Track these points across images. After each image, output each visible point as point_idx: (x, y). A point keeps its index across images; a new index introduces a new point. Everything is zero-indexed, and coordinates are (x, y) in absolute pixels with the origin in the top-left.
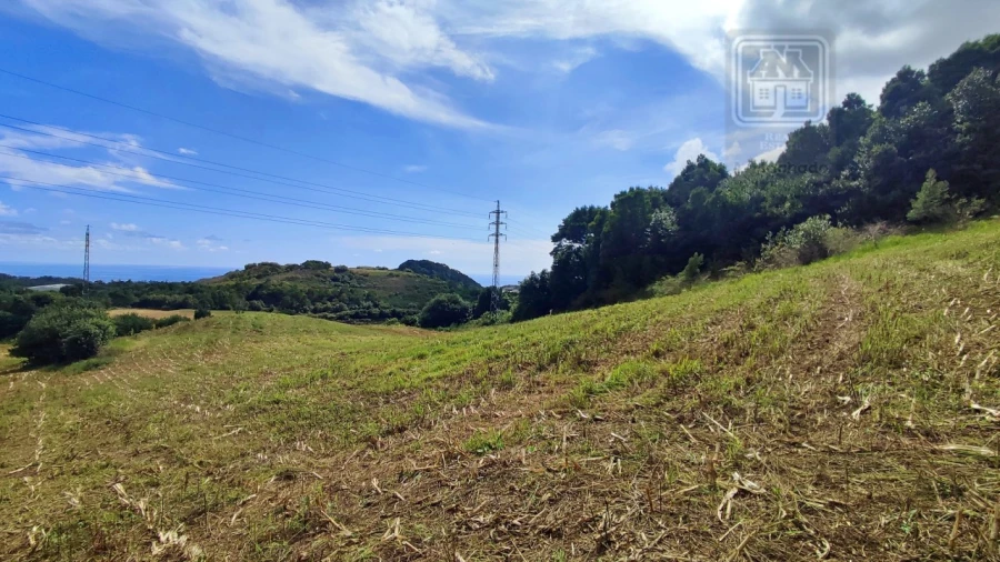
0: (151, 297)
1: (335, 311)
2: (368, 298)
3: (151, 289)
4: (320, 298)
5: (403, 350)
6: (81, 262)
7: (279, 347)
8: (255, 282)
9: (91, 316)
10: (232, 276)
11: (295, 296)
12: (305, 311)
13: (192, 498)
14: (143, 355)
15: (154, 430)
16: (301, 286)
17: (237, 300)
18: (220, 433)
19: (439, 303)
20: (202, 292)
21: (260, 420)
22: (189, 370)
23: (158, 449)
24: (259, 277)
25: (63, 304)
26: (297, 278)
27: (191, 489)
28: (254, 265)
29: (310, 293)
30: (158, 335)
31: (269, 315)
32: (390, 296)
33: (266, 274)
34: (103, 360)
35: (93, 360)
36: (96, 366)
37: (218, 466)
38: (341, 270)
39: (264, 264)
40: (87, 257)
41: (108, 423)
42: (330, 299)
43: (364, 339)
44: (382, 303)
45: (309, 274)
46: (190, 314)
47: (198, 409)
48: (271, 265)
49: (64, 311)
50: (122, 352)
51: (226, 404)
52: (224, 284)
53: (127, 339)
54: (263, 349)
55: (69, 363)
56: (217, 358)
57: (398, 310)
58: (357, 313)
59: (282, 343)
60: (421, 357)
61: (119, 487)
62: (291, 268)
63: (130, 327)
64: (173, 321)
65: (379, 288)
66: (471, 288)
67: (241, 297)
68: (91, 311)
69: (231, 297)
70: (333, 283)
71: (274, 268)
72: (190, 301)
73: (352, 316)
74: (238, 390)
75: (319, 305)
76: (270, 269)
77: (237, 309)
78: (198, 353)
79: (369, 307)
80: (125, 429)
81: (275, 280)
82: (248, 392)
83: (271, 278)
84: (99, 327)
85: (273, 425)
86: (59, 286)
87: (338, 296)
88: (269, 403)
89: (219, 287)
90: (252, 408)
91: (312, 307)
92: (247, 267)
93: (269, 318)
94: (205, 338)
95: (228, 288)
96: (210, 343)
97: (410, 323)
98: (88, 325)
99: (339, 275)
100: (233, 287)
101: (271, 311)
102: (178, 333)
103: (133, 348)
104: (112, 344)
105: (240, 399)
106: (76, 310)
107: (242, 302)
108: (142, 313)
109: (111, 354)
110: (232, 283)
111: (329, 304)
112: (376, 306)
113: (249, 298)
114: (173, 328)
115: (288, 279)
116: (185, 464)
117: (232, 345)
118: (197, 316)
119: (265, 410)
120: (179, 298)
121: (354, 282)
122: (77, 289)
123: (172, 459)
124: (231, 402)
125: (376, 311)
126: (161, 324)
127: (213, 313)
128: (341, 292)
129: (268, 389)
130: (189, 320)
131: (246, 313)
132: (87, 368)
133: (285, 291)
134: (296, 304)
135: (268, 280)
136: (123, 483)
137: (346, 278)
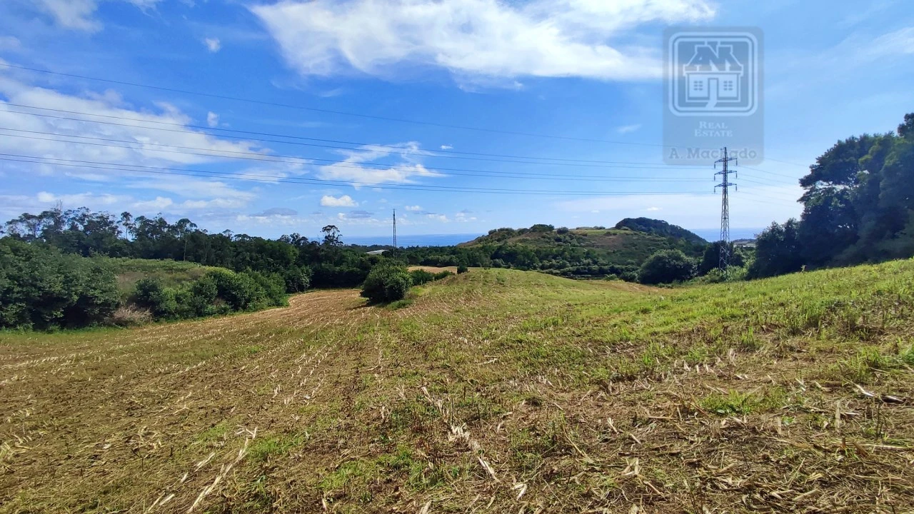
0: (430, 258)
1: (559, 268)
2: (588, 255)
3: (430, 252)
4: (546, 257)
5: (625, 305)
6: (392, 234)
7: (517, 297)
8: (496, 245)
9: (399, 271)
10: (480, 240)
11: (527, 255)
12: (535, 268)
13: (469, 405)
14: (428, 299)
15: (441, 353)
16: (531, 247)
17: (485, 259)
18: (482, 361)
19: (659, 259)
20: (461, 253)
21: (509, 354)
22: (457, 312)
23: (445, 367)
24: (499, 240)
25: (384, 263)
26: (527, 240)
27: (468, 400)
28: (495, 231)
29: (538, 252)
30: (436, 285)
31: (508, 270)
32: (608, 254)
33: (504, 238)
34: (407, 301)
35: (402, 301)
36: (404, 305)
37: (484, 385)
38: (563, 231)
39: (501, 230)
40: (394, 231)
41: (414, 344)
42: (555, 257)
43: (586, 292)
44: (601, 260)
45: (536, 236)
46: (454, 270)
47: (466, 341)
48: (507, 230)
49: (385, 268)
50: (417, 296)
51: (483, 339)
52: (475, 246)
53: (419, 288)
54: (506, 297)
55: (389, 303)
56: (473, 304)
57: (617, 266)
58: (578, 269)
59: (519, 294)
60: (645, 311)
61: (425, 389)
62: (522, 231)
63: (421, 279)
64: (444, 275)
65: (598, 247)
66: (694, 243)
67: (487, 257)
68: (399, 268)
69: (480, 257)
70: (556, 243)
71: (509, 232)
72: (454, 260)
73: (574, 273)
74: (492, 329)
75: (546, 263)
76: (506, 233)
77: (485, 266)
78: (462, 301)
79: (589, 264)
80: (423, 349)
81: (510, 242)
82: (498, 331)
83: (508, 240)
84: (404, 278)
85: (519, 359)
86: (381, 251)
87: (560, 255)
88: (514, 342)
89: (471, 249)
90: (502, 345)
91: (540, 264)
92: (491, 233)
93: (509, 273)
94: (465, 288)
95: (478, 249)
96: (468, 292)
97: (630, 279)
98: (397, 277)
99: (561, 236)
100: (482, 248)
101: (509, 267)
102: (448, 284)
103: (423, 293)
104: (411, 291)
105: (493, 337)
106: (391, 267)
107: (487, 260)
108: (427, 269)
109: (411, 297)
110: (480, 246)
111: (554, 262)
112: (595, 263)
113: (492, 258)
114: (445, 280)
115: (521, 241)
116: (461, 380)
117: (484, 294)
118: (459, 272)
119: (511, 346)
120: (447, 258)
121: (575, 242)
122: (391, 252)
123: (453, 375)
124: (487, 338)
125: (595, 267)
126: (438, 277)
127: (469, 269)
128: (564, 251)
129: (512, 330)
130: (454, 274)
131: (491, 269)
132: (399, 307)
133: (519, 251)
134: (527, 261)
135: (506, 242)
136: (427, 387)
137: (568, 238)
